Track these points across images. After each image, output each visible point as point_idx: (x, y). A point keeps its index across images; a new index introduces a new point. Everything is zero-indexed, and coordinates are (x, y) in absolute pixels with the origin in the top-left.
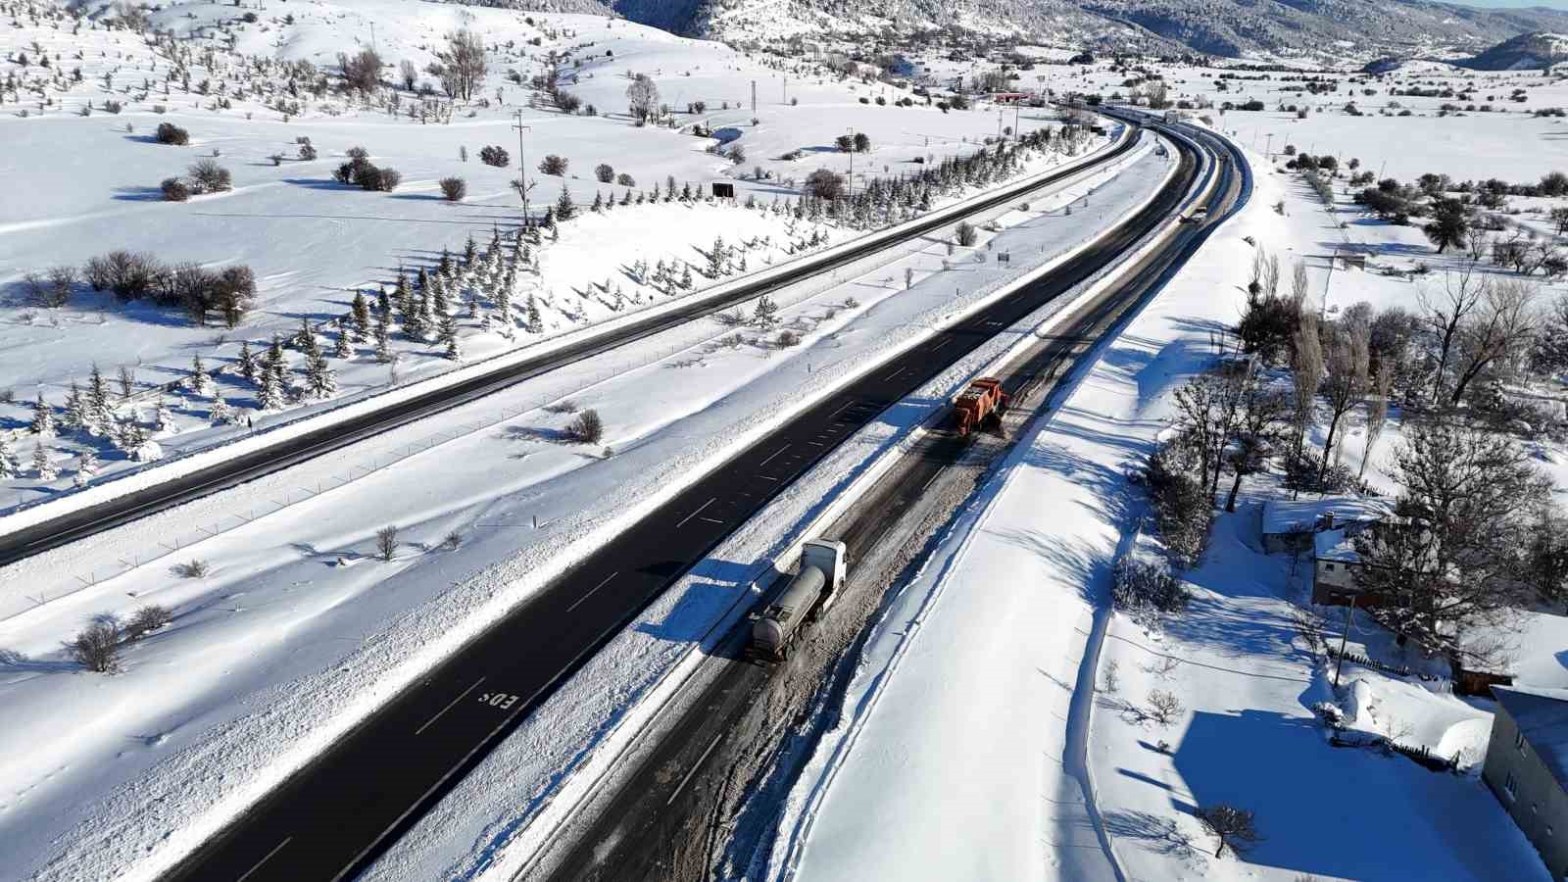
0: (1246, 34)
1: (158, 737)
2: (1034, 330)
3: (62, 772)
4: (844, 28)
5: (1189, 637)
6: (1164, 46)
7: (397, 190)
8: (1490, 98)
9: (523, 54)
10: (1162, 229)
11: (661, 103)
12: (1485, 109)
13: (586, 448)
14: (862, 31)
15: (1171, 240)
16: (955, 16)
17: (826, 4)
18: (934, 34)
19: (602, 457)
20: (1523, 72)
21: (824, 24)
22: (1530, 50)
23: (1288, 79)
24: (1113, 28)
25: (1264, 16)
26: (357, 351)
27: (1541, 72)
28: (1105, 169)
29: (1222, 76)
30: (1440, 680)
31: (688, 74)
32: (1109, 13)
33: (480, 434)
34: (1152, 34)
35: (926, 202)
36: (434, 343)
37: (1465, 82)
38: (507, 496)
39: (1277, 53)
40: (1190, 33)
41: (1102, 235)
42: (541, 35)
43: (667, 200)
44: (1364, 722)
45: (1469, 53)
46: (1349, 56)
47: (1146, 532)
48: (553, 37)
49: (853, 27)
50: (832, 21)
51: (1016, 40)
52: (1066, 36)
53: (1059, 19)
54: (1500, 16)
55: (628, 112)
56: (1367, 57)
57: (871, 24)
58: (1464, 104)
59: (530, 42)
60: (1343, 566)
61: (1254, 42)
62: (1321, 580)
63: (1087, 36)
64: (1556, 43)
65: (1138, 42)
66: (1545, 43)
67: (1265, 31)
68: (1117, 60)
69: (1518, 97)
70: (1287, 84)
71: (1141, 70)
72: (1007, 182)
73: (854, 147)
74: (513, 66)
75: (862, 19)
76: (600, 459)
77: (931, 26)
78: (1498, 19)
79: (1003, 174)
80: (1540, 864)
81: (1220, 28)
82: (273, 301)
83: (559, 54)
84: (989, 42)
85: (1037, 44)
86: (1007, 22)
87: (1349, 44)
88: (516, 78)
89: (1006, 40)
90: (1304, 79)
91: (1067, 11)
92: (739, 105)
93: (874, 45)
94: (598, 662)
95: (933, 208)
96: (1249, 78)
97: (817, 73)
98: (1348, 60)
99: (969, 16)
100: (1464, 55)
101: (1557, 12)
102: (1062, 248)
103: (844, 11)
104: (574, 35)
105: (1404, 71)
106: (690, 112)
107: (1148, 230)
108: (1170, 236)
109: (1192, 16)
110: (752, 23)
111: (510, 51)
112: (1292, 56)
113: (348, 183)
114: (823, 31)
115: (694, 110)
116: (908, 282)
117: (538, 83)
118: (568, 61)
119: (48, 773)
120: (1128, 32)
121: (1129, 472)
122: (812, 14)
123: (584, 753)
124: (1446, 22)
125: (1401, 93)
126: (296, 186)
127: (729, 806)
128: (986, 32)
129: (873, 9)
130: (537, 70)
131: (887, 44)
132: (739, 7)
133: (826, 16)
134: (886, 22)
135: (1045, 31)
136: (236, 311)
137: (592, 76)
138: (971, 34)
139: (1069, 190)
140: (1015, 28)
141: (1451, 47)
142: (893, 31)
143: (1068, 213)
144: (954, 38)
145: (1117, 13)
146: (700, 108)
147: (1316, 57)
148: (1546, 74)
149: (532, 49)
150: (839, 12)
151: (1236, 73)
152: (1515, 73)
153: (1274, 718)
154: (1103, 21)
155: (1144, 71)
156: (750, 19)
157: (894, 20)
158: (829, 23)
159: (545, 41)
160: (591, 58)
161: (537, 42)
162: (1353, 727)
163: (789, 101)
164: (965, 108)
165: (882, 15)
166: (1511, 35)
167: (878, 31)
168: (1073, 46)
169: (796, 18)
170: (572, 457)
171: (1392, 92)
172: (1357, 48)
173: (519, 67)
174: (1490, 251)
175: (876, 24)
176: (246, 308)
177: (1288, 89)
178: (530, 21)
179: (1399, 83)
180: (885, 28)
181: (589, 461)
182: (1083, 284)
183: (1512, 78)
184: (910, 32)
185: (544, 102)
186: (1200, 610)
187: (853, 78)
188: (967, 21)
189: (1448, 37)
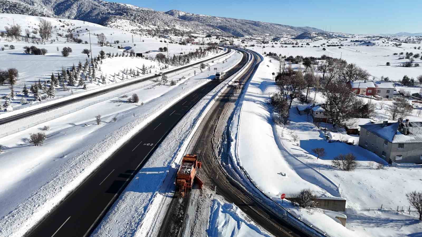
0: (245, 32)
1: (64, 156)
2: (231, 80)
3: (40, 165)
4: (145, 28)
5: (292, 129)
6: (226, 34)
7: (46, 54)
8: (302, 44)
9: (60, 29)
10: (248, 64)
11: (107, 41)
12: (302, 47)
13: (136, 104)
14: (150, 29)
15: (250, 67)
16: (174, 26)
17: (140, 22)
18: (169, 30)
19: (140, 105)
20: (307, 40)
21: (140, 27)
22: (307, 35)
23: (257, 41)
24: (214, 30)
25: (248, 27)
26: (56, 89)
27: (311, 40)
28: (227, 55)
29: (242, 40)
30: (344, 132)
31: (111, 35)
32: (212, 26)
33: (105, 102)
34: (223, 31)
35: (188, 61)
36: (78, 86)
37: (296, 42)
38: (121, 113)
39: (252, 36)
40: (232, 31)
41: (234, 66)
42: (64, 24)
43: (126, 56)
44: (334, 138)
45: (294, 36)
46: (268, 37)
47: (275, 112)
48: (68, 25)
49: (148, 28)
50: (142, 26)
51: (190, 32)
52: (203, 31)
53: (200, 27)
54: (300, 28)
55: (97, 43)
56: (273, 37)
57: (152, 27)
58: (297, 46)
59: (61, 26)
60: (319, 113)
61: (247, 34)
62: (315, 117)
63: (208, 32)
64: (312, 34)
65: (220, 33)
66: (310, 34)
67: (249, 31)
68: (217, 37)
69: (308, 44)
70: (257, 42)
71: (223, 39)
72: (205, 58)
73: (164, 50)
74: (58, 32)
75: (150, 26)
76: (140, 106)
77: (168, 28)
78: (299, 29)
79: (204, 56)
80: (376, 155)
81: (239, 30)
82: (23, 78)
83: (71, 29)
84: (184, 32)
85: (196, 33)
86: (187, 28)
87: (268, 34)
88: (60, 35)
89: (188, 32)
90: (261, 41)
91: (202, 25)
92: (128, 41)
93: (154, 33)
94: (169, 136)
95: (190, 62)
96: (248, 41)
97: (146, 35)
98: (268, 38)
99: (178, 26)
100: (293, 37)
101: (310, 28)
102: (227, 68)
103: (145, 24)
104: (74, 25)
105: (282, 39)
106: (115, 43)
107: (244, 65)
108: (250, 66)
109: (232, 27)
110: (120, 26)
111: (56, 28)
112: (256, 37)
113: (29, 54)
114: (140, 29)
115: (116, 43)
116: (195, 74)
117: (67, 36)
118: (74, 31)
119: (37, 165)
120: (217, 31)
121: (267, 102)
122: (136, 24)
123: (178, 149)
124: (288, 29)
125: (283, 44)
126: (14, 55)
127: (217, 155)
128: (183, 30)
129: (153, 24)
130: (65, 33)
131: (158, 32)
132: (115, 22)
133: (140, 25)
134: (156, 27)
135: (197, 30)
136: (14, 80)
137: (83, 35)
138: (179, 30)
139: (221, 59)
140: (190, 29)
141: (290, 35)
142: (159, 29)
143: (223, 63)
144: (175, 31)
145: (214, 26)
146: (118, 42)
147: (261, 37)
148: (312, 40)
149: (62, 28)
150: (143, 24)
151: (245, 40)
152: (306, 40)
153: (316, 140)
154: (211, 28)
155: (224, 39)
156: (119, 25)
157: (158, 26)
158: (141, 27)
159: (66, 26)
160: (81, 31)
161: (63, 26)
162: (332, 139)
163: (142, 40)
164: (185, 45)
165: (155, 25)
166: (303, 32)
167: (155, 29)
168: (205, 34)
169: (132, 25)
170: (132, 106)
171: (281, 43)
172: (270, 35)
173: (60, 32)
174: (317, 68)
175: (154, 28)
176: (17, 80)
177: (258, 43)
178: (60, 21)
179: (282, 42)
180: (156, 29)
181: (137, 106)
182: (236, 73)
183: (305, 41)
184: (163, 30)
185: (71, 41)
186: (292, 125)
187: (156, 37)
188: (177, 27)
189: (289, 33)
